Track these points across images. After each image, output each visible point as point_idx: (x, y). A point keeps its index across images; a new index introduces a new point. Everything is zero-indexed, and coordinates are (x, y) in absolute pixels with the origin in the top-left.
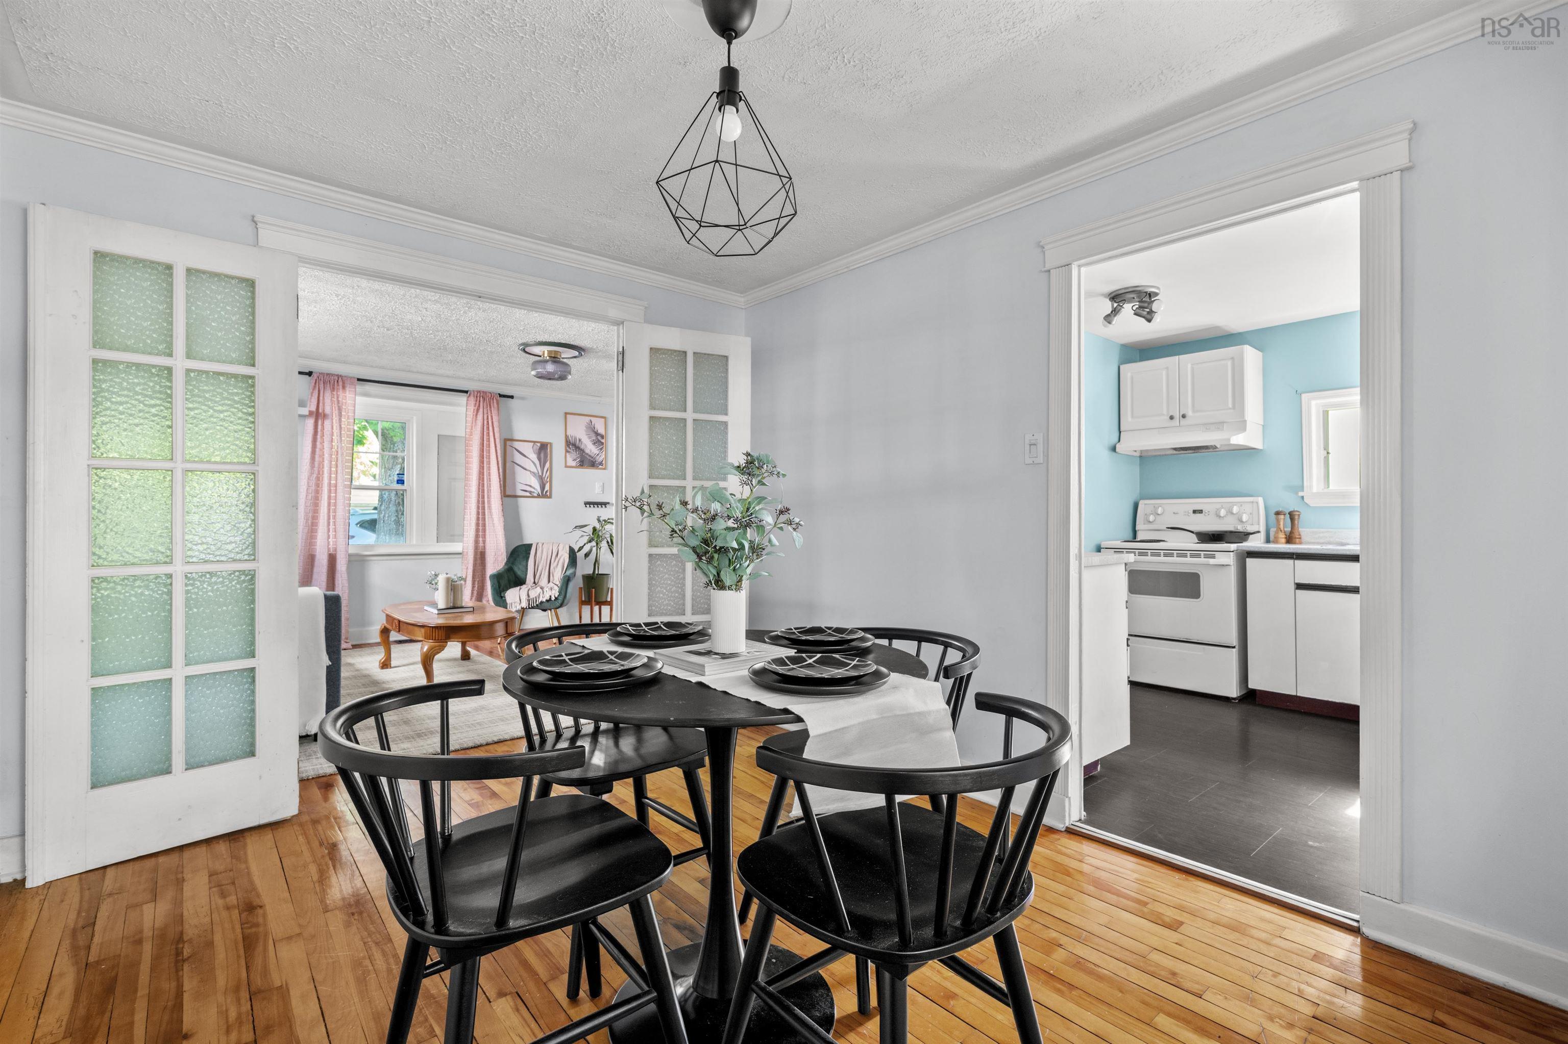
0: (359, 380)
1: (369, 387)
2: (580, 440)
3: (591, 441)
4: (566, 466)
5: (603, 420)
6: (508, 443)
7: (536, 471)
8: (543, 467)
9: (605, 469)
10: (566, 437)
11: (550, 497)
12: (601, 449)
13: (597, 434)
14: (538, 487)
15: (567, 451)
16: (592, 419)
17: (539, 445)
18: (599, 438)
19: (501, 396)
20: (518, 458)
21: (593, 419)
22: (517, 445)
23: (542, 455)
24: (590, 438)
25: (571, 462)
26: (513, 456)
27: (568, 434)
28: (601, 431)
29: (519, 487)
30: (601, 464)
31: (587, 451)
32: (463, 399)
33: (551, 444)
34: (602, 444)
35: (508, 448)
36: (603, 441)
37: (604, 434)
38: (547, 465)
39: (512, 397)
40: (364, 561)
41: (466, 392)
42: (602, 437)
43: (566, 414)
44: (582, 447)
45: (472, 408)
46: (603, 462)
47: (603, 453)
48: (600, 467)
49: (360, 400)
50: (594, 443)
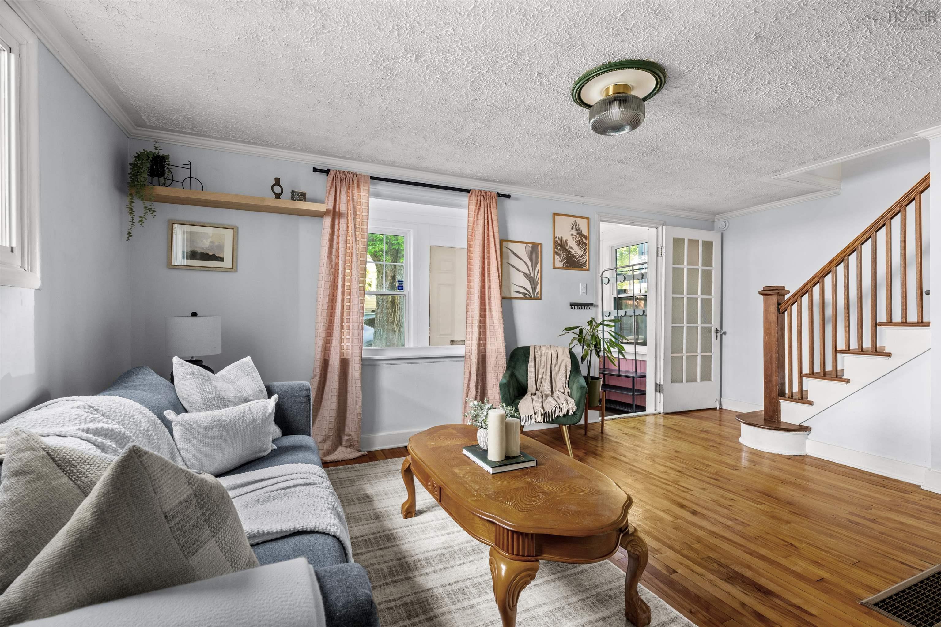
0: (372, 178)
1: (383, 187)
2: (566, 241)
3: (576, 242)
4: (555, 268)
5: (586, 220)
6: (504, 244)
7: (528, 273)
8: (534, 269)
9: (588, 270)
10: (554, 236)
11: (540, 299)
12: (585, 250)
13: (581, 235)
14: (529, 288)
15: (555, 253)
16: (576, 219)
17: (531, 245)
18: (583, 239)
19: (500, 195)
20: (514, 261)
21: (578, 220)
22: (512, 246)
23: (534, 256)
24: (575, 239)
25: (559, 264)
26: (508, 258)
27: (556, 234)
28: (585, 232)
29: (514, 288)
30: (584, 264)
31: (573, 252)
32: (464, 199)
33: (541, 245)
34: (586, 244)
35: (504, 249)
36: (586, 242)
37: (587, 235)
38: (538, 266)
39: (508, 196)
41: (468, 191)
42: (586, 238)
43: (555, 214)
44: (568, 248)
45: (473, 207)
46: (587, 263)
47: (587, 254)
48: (584, 268)
49: (373, 201)
50: (579, 245)
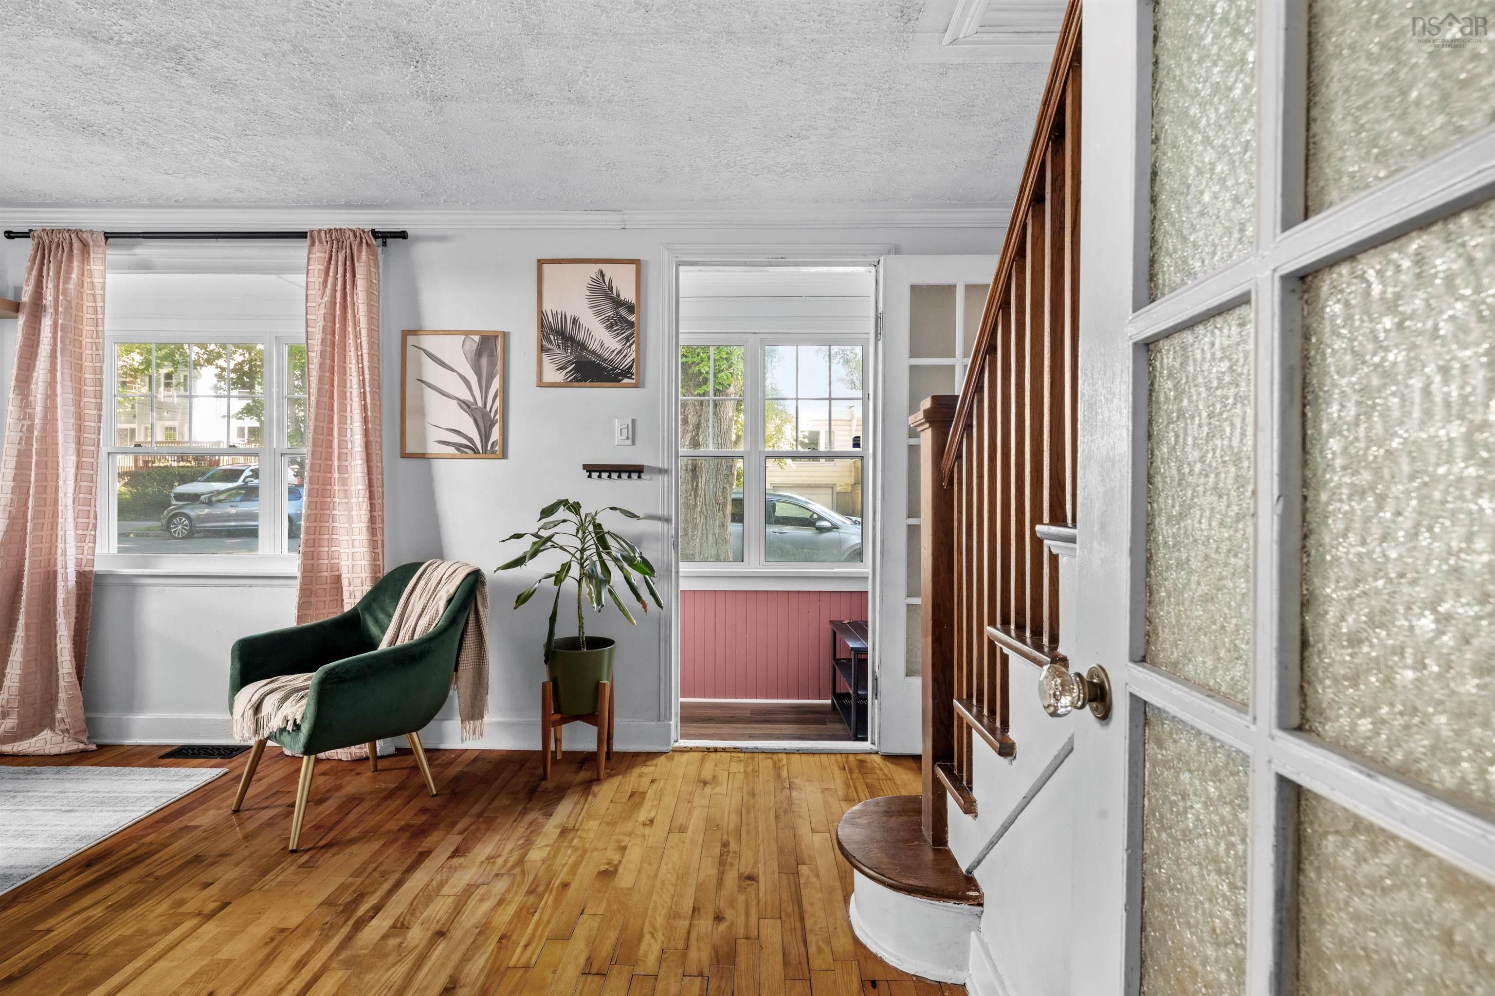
2: (575, 321)
3: (603, 321)
4: (541, 384)
5: (633, 267)
6: (411, 339)
7: (469, 398)
8: (485, 389)
9: (636, 386)
10: (542, 315)
11: (504, 455)
12: (627, 339)
13: (617, 303)
14: (473, 433)
15: (542, 349)
16: (604, 267)
17: (477, 338)
18: (623, 312)
19: (383, 237)
20: (432, 372)
21: (606, 268)
22: (429, 343)
23: (484, 361)
24: (598, 313)
25: (552, 374)
26: (419, 364)
27: (547, 307)
28: (628, 294)
29: (434, 435)
30: (627, 373)
31: (593, 346)
32: (298, 251)
33: (505, 335)
34: (631, 324)
35: (410, 350)
36: (632, 318)
37: (634, 301)
38: (496, 384)
39: (403, 235)
40: (134, 586)
41: (302, 235)
42: (631, 309)
43: (541, 262)
44: (581, 336)
45: (317, 267)
46: (634, 370)
47: (634, 347)
48: (626, 381)
49: (112, 278)
50: (610, 327)
